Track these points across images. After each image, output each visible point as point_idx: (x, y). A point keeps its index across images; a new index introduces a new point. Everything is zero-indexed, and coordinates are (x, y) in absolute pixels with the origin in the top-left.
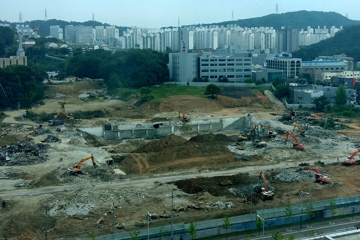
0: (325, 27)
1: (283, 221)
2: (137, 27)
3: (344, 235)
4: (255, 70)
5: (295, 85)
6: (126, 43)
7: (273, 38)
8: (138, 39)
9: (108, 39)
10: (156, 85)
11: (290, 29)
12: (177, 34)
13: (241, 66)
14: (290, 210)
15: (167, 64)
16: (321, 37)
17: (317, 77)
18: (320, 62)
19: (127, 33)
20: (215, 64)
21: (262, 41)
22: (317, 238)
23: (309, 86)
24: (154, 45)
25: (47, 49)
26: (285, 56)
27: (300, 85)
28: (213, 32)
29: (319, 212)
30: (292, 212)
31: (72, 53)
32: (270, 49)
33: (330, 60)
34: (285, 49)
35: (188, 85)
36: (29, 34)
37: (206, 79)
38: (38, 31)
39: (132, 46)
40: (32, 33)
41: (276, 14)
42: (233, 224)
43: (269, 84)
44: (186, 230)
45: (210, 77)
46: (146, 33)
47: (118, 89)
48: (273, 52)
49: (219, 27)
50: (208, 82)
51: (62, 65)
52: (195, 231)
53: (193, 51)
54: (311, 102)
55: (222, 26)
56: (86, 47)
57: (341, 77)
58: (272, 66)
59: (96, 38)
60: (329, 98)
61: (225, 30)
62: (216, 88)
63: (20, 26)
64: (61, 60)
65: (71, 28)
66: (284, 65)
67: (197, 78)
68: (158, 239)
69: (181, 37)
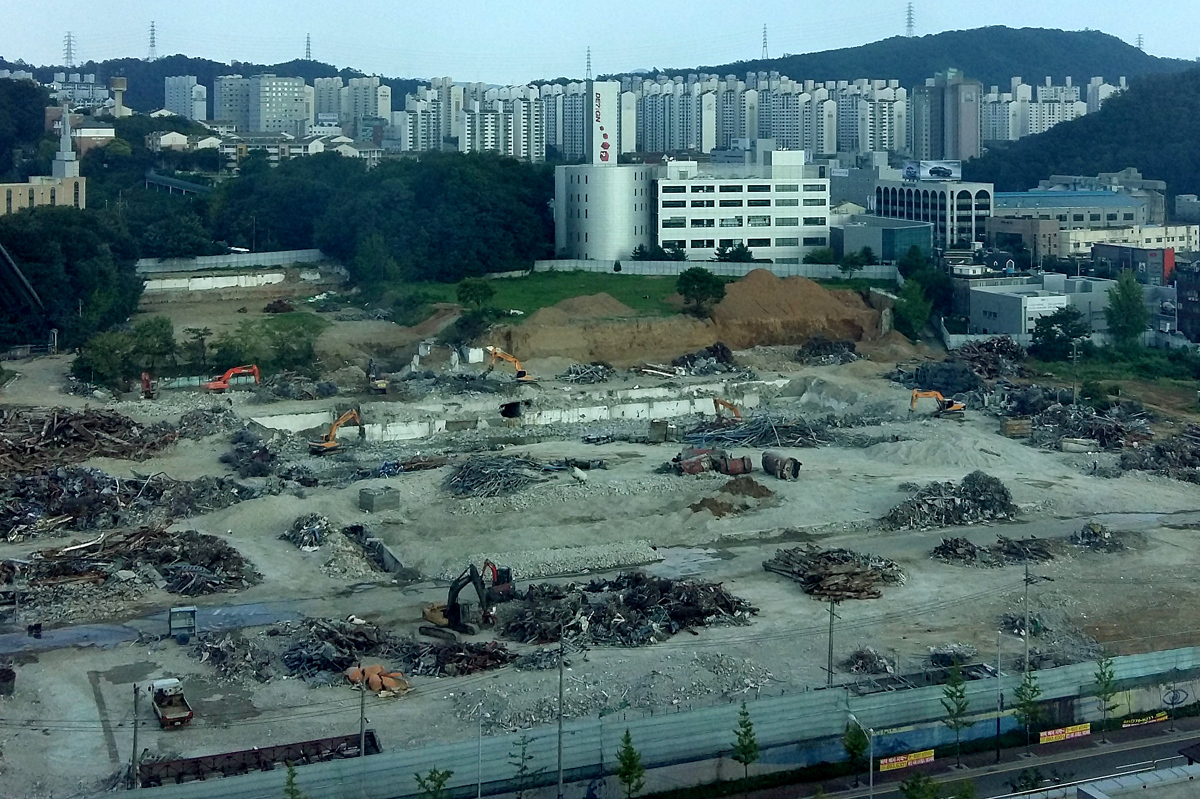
0: (1069, 79)
1: (936, 733)
2: (450, 79)
4: (842, 220)
5: (974, 271)
6: (414, 134)
8: (453, 118)
9: (355, 118)
10: (513, 271)
11: (953, 86)
12: (581, 104)
13: (793, 208)
14: (961, 697)
15: (549, 200)
16: (1056, 113)
17: (1047, 244)
18: (1055, 194)
19: (418, 101)
20: (708, 202)
21: (864, 127)
22: (1052, 794)
23: (1017, 275)
24: (506, 138)
25: (152, 153)
26: (940, 174)
27: (988, 270)
28: (702, 94)
29: (1058, 703)
30: (966, 704)
31: (234, 165)
32: (889, 152)
33: (1087, 189)
34: (938, 153)
35: (616, 270)
36: (96, 104)
37: (676, 251)
38: (124, 93)
39: (432, 143)
40: (105, 99)
41: (909, 38)
42: (767, 747)
43: (886, 269)
44: (607, 769)
45: (688, 244)
46: (479, 97)
47: (385, 284)
48: (898, 161)
49: (722, 78)
50: (685, 260)
51: (200, 207)
52: (639, 770)
53: (634, 159)
54: (1028, 327)
55: (731, 77)
56: (282, 146)
57: (1124, 245)
58: (898, 208)
59: (316, 115)
60: (1087, 316)
61: (738, 90)
62: (710, 282)
63: (67, 78)
64: (199, 190)
65: (236, 82)
66: (934, 206)
67: (647, 250)
68: (513, 796)
69: (595, 111)
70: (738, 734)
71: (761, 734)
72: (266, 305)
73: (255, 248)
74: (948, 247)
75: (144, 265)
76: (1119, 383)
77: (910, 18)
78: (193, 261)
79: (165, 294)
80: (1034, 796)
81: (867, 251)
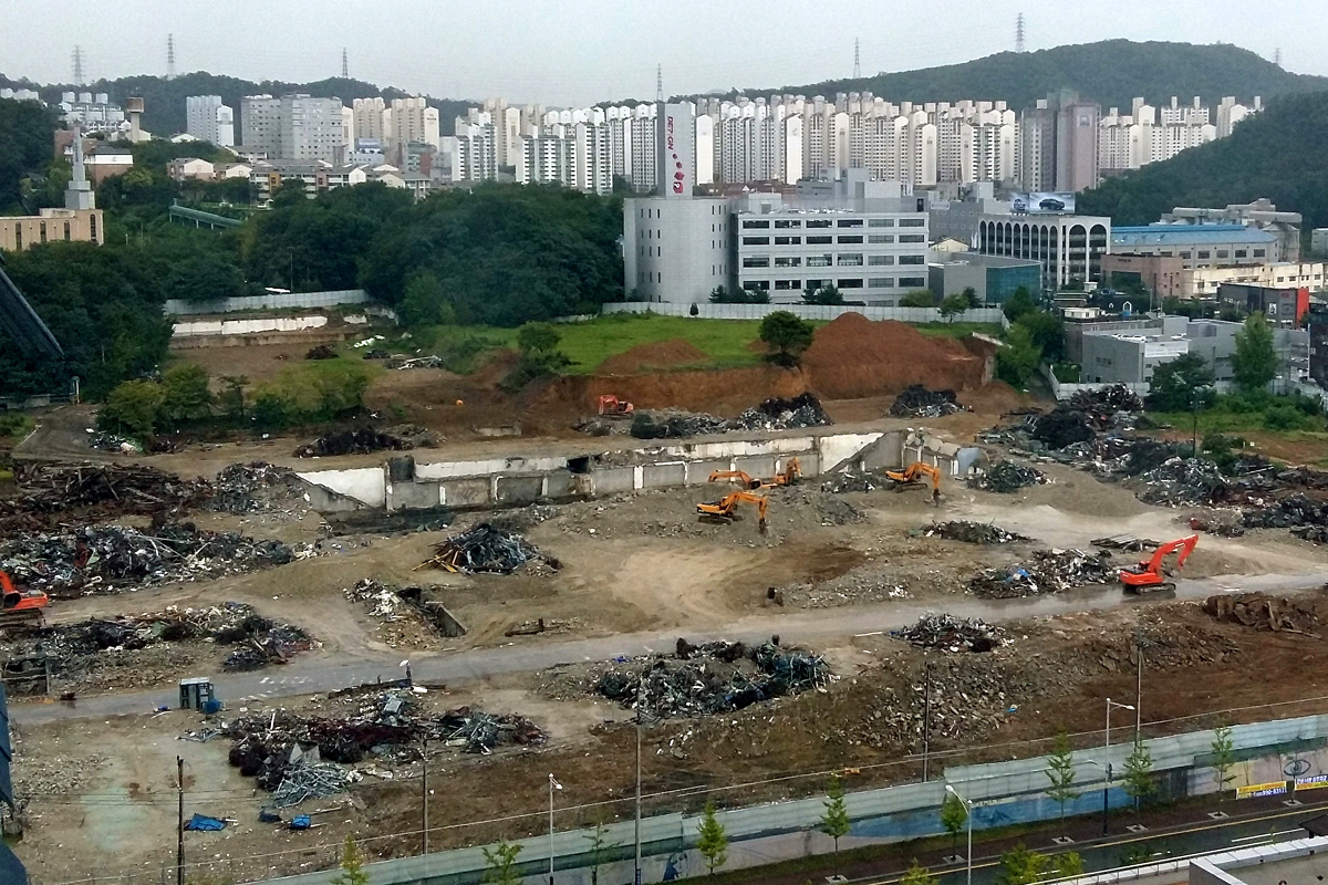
2: (505, 100)
4: (942, 258)
5: (1087, 314)
6: (465, 162)
7: (1007, 144)
8: (509, 145)
9: (400, 146)
10: (578, 314)
11: (1067, 109)
12: (651, 129)
13: (889, 246)
14: (1067, 767)
15: (618, 238)
16: (1182, 138)
17: (1168, 284)
18: (1177, 230)
19: (470, 125)
20: (793, 238)
21: (966, 153)
23: (1135, 318)
24: (569, 167)
25: (175, 183)
26: (1051, 207)
27: (1103, 313)
28: (786, 118)
29: (1171, 774)
30: (1072, 775)
31: (266, 195)
32: (995, 182)
33: (1214, 223)
34: (1050, 183)
35: (692, 313)
36: (110, 127)
37: (759, 293)
38: (141, 116)
39: (486, 173)
40: (119, 122)
41: (1018, 54)
42: (858, 820)
43: (991, 312)
45: (772, 285)
46: (538, 122)
47: (439, 328)
49: (809, 99)
50: (769, 303)
51: (231, 243)
52: (723, 843)
53: (711, 191)
54: (1145, 376)
55: (820, 98)
56: (320, 175)
57: (1254, 284)
58: (1003, 245)
59: (356, 140)
60: (1211, 364)
61: (829, 113)
62: (796, 327)
63: (77, 99)
64: (229, 224)
65: (265, 103)
66: (1044, 243)
67: (727, 291)
68: (588, 870)
69: (667, 137)
70: (826, 805)
71: (853, 806)
72: (307, 352)
73: (297, 288)
74: (1059, 288)
75: (171, 306)
76: (1243, 435)
77: (1020, 31)
78: (224, 303)
79: (198, 337)
80: (1143, 871)
81: (969, 293)
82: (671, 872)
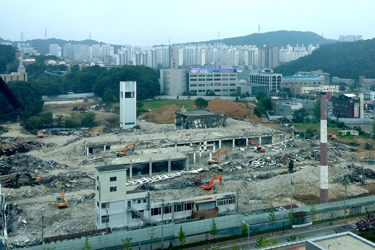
0: (303, 45)
1: (267, 226)
2: (130, 45)
3: (324, 240)
4: (240, 84)
5: (277, 98)
6: (120, 60)
7: (256, 55)
8: (131, 56)
9: (104, 56)
10: (148, 99)
11: (271, 47)
12: (167, 52)
13: (227, 81)
14: (274, 216)
15: (159, 79)
16: (299, 54)
17: (297, 91)
18: (299, 77)
19: (121, 51)
20: (203, 79)
21: (246, 58)
22: (299, 242)
23: (289, 99)
24: (146, 61)
25: (46, 66)
26: (267, 71)
27: (281, 98)
28: (201, 49)
30: (275, 217)
31: (69, 69)
32: (253, 65)
33: (308, 76)
34: (267, 66)
35: (177, 98)
36: (30, 52)
37: (194, 93)
38: (38, 49)
39: (125, 63)
40: (32, 51)
41: (259, 34)
42: (220, 230)
43: (253, 98)
44: (175, 237)
45: (198, 91)
46: (139, 50)
47: (112, 103)
48: (256, 68)
49: (207, 45)
50: (197, 95)
51: (60, 81)
52: (185, 237)
53: (182, 67)
54: (292, 114)
55: (209, 44)
56: (83, 64)
57: (318, 91)
58: (256, 81)
59: (93, 55)
60: (308, 111)
61: (211, 48)
62: (204, 101)
63: (22, 44)
64: (59, 76)
65: (69, 46)
66: (266, 80)
67: (186, 93)
68: (149, 245)
69: (171, 54)
70: (212, 227)
71: (218, 227)
73: (76, 92)
74: (270, 92)
75: (44, 97)
76: (317, 129)
77: (259, 28)
78: (58, 96)
79: (51, 105)
80: (294, 243)
81: (247, 93)
82: (171, 245)
